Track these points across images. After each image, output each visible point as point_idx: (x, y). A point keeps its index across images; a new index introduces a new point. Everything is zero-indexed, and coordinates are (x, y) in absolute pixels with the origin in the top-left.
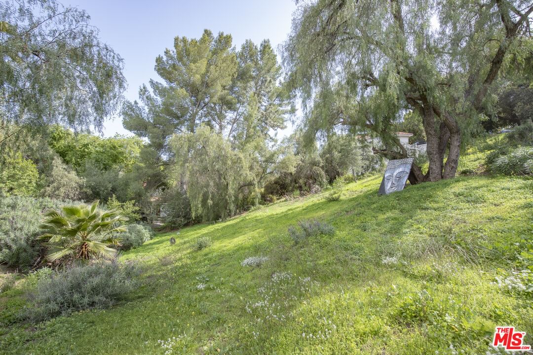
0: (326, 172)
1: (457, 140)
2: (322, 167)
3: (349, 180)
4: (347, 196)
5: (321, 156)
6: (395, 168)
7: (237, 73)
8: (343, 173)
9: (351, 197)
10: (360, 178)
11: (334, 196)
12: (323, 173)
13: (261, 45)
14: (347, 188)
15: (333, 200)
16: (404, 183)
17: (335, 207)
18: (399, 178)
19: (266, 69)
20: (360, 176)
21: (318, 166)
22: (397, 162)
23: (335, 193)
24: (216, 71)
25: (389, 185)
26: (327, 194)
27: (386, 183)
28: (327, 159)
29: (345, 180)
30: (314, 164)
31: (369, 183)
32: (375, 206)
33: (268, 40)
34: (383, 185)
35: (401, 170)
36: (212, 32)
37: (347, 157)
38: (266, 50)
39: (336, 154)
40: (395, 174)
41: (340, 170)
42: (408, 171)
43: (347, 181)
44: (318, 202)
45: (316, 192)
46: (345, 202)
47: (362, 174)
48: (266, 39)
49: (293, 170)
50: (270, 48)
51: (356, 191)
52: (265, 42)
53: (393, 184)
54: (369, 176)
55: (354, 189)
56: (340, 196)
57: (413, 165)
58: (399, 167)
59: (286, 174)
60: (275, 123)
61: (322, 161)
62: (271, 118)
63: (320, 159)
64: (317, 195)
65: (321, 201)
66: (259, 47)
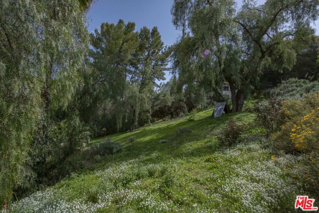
0: (187, 105)
1: (243, 95)
2: (185, 103)
3: (200, 110)
4: (198, 119)
5: (185, 96)
6: (218, 107)
7: (139, 47)
8: (197, 106)
9: (200, 119)
10: (205, 109)
11: (191, 118)
12: (185, 106)
13: (153, 30)
14: (198, 115)
15: (191, 121)
16: (222, 113)
17: (192, 124)
18: (220, 111)
19: (155, 45)
20: (205, 108)
21: (183, 102)
22: (220, 103)
23: (192, 117)
24: (127, 45)
25: (216, 114)
26: (188, 117)
27: (215, 113)
28: (188, 98)
29: (197, 110)
30: (181, 100)
31: (209, 112)
32: (208, 122)
33: (156, 27)
34: (213, 113)
35: (221, 107)
36: (124, 21)
37: (199, 97)
38: (155, 33)
39: (193, 95)
40: (219, 109)
41: (194, 104)
42: (224, 108)
43: (198, 111)
44: (184, 121)
45: (182, 116)
46: (196, 121)
47: (207, 107)
48: (155, 26)
49: (170, 104)
50: (157, 32)
51: (202, 116)
52: (154, 28)
53: (217, 113)
54: (210, 108)
55: (201, 115)
56: (194, 118)
57: (226, 105)
58: (220, 106)
59: (165, 106)
60: (160, 77)
61: (185, 99)
62: (157, 74)
63: (184, 98)
64: (182, 118)
65: (185, 121)
66: (151, 31)
